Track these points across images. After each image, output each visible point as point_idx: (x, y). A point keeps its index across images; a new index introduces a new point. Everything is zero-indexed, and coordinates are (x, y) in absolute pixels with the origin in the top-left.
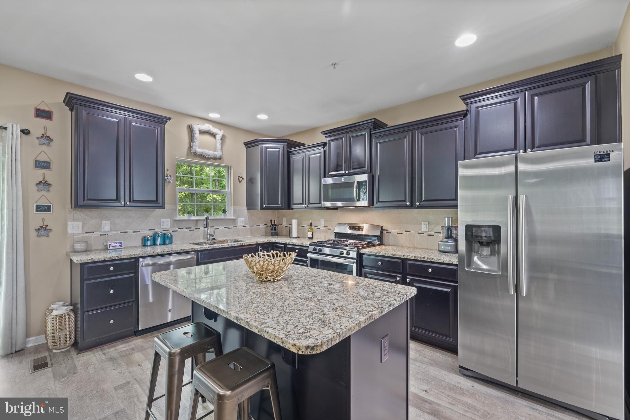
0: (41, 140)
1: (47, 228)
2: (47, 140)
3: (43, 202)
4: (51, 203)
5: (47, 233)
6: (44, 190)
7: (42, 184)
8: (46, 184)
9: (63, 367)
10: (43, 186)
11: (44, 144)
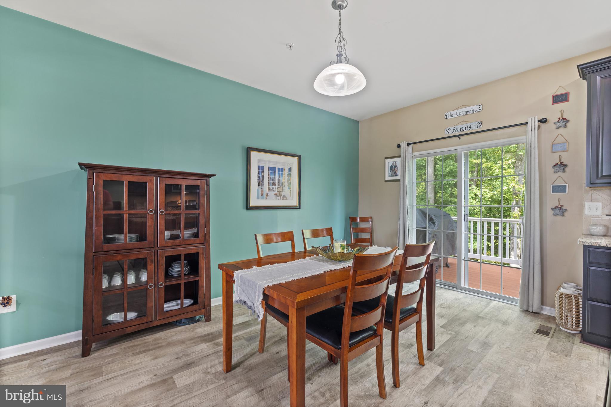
0: (557, 124)
1: (563, 208)
2: (563, 122)
3: (560, 183)
4: (567, 184)
5: (562, 212)
6: (560, 171)
7: (558, 166)
8: (562, 165)
9: (560, 344)
10: (559, 167)
11: (560, 127)
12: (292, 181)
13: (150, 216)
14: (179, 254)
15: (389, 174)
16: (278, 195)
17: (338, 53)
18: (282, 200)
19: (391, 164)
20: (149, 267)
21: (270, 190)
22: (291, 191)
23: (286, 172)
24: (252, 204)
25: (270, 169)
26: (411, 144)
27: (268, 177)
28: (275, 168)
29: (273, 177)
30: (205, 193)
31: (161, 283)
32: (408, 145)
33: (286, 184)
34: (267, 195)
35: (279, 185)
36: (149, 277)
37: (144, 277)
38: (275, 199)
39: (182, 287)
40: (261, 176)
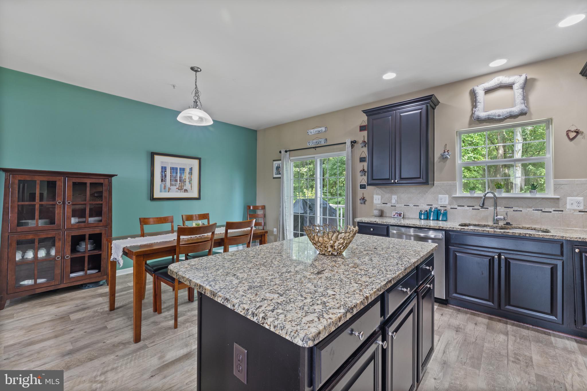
0: (361, 144)
1: (365, 199)
2: (364, 144)
3: (363, 183)
5: (364, 202)
6: (363, 175)
7: (362, 171)
11: (363, 146)
12: (192, 178)
13: (58, 206)
14: (84, 234)
15: (275, 172)
16: (180, 189)
17: (194, 100)
18: (183, 193)
19: (276, 165)
20: (57, 244)
21: (172, 185)
22: (192, 186)
23: (187, 171)
24: (155, 196)
25: (172, 169)
26: (288, 151)
27: (171, 175)
28: (177, 168)
29: (175, 175)
30: (108, 189)
31: (67, 255)
32: (286, 152)
33: (187, 180)
34: (169, 189)
35: (180, 181)
36: (56, 252)
37: (53, 253)
38: (177, 192)
39: (86, 259)
40: (164, 174)
